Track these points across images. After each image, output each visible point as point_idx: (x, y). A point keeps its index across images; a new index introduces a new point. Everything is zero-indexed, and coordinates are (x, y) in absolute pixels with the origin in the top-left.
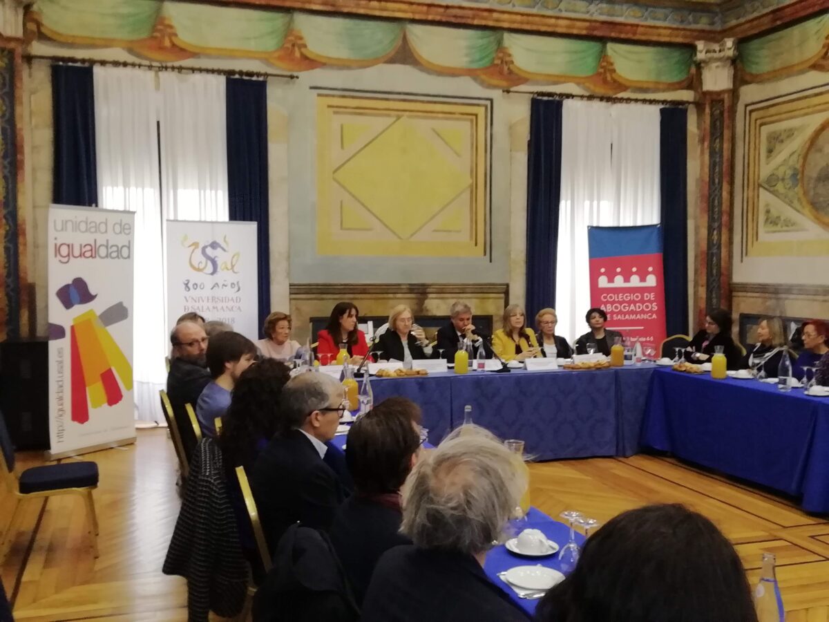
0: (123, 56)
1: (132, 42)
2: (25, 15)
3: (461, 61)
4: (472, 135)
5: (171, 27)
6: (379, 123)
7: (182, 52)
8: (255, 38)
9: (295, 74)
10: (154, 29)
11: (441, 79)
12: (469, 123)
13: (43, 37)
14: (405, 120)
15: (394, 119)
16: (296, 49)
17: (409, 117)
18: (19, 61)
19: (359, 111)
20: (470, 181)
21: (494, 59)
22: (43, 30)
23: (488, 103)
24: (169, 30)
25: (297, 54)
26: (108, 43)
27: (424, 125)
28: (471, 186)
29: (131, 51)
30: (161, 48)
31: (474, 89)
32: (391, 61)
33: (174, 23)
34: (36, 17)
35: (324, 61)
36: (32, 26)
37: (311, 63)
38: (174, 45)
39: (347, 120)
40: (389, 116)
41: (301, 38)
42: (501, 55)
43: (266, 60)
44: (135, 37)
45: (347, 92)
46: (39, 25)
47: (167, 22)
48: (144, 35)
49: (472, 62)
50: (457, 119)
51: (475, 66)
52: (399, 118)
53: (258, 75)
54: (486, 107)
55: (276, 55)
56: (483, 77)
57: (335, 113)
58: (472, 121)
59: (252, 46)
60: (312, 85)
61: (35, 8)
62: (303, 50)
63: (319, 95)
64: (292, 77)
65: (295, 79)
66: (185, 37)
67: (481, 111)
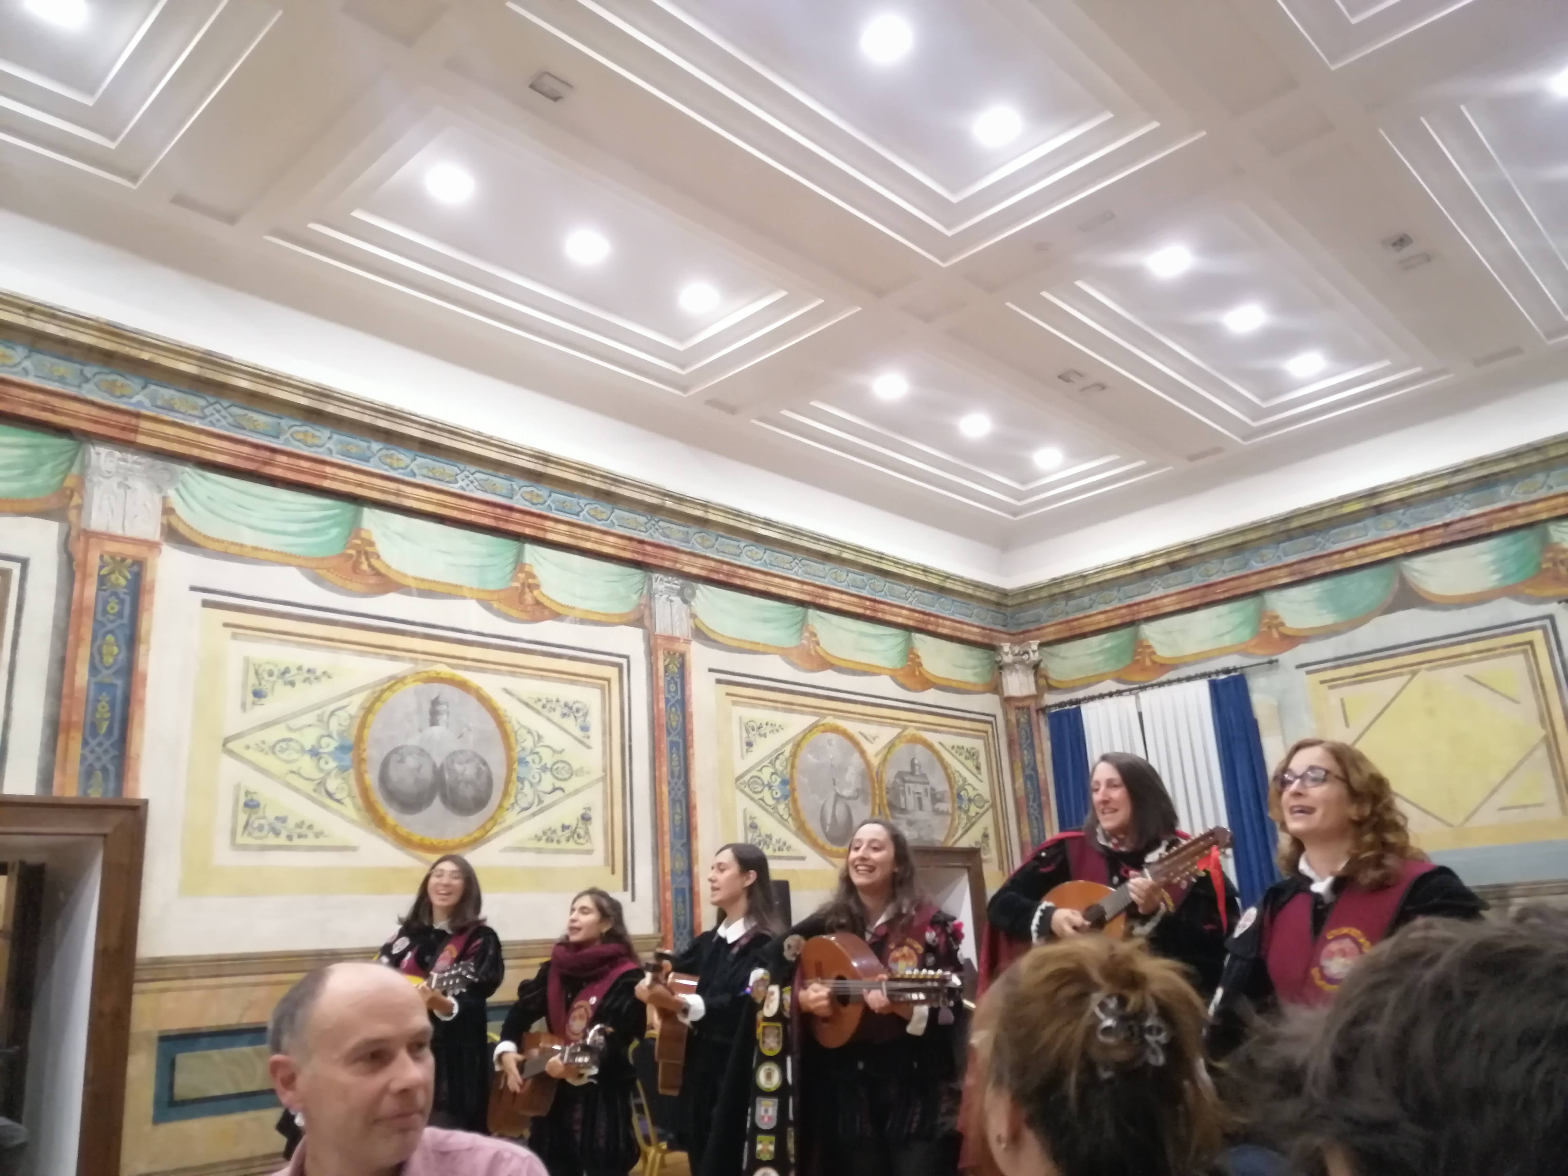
0: (1113, 686)
1: (1117, 672)
2: (1036, 674)
3: (1490, 580)
4: (1530, 671)
5: (1149, 647)
6: (1390, 686)
7: (1164, 666)
8: (1228, 632)
9: (1274, 658)
10: (1135, 653)
11: (1464, 612)
12: (1521, 658)
13: (1051, 688)
14: (1423, 675)
15: (1409, 676)
16: (1274, 631)
17: (1429, 669)
18: (1034, 714)
19: (1360, 679)
20: (1542, 733)
21: (1539, 564)
22: (1051, 682)
23: (1547, 622)
24: (1148, 651)
25: (1275, 635)
26: (1099, 678)
27: (1452, 675)
28: (1546, 739)
29: (1119, 680)
30: (1144, 669)
31: (1520, 611)
32: (1390, 609)
33: (1151, 643)
34: (1043, 672)
35: (1307, 634)
36: (1042, 682)
37: (1292, 640)
38: (1154, 663)
39: (1347, 692)
40: (1401, 674)
41: (1277, 617)
42: (1550, 555)
43: (1243, 652)
44: (1120, 666)
45: (1340, 661)
46: (1046, 678)
47: (1145, 644)
48: (1128, 662)
49: (1505, 578)
50: (1502, 655)
51: (1510, 582)
52: (1414, 674)
53: (1235, 669)
54: (1544, 628)
55: (1252, 644)
56: (1528, 591)
57: (1331, 688)
58: (1525, 652)
59: (1227, 641)
60: (1298, 663)
61: (1042, 665)
62: (1281, 629)
63: (1308, 673)
64: (1271, 662)
65: (1275, 663)
66: (1163, 652)
67: (1537, 636)
